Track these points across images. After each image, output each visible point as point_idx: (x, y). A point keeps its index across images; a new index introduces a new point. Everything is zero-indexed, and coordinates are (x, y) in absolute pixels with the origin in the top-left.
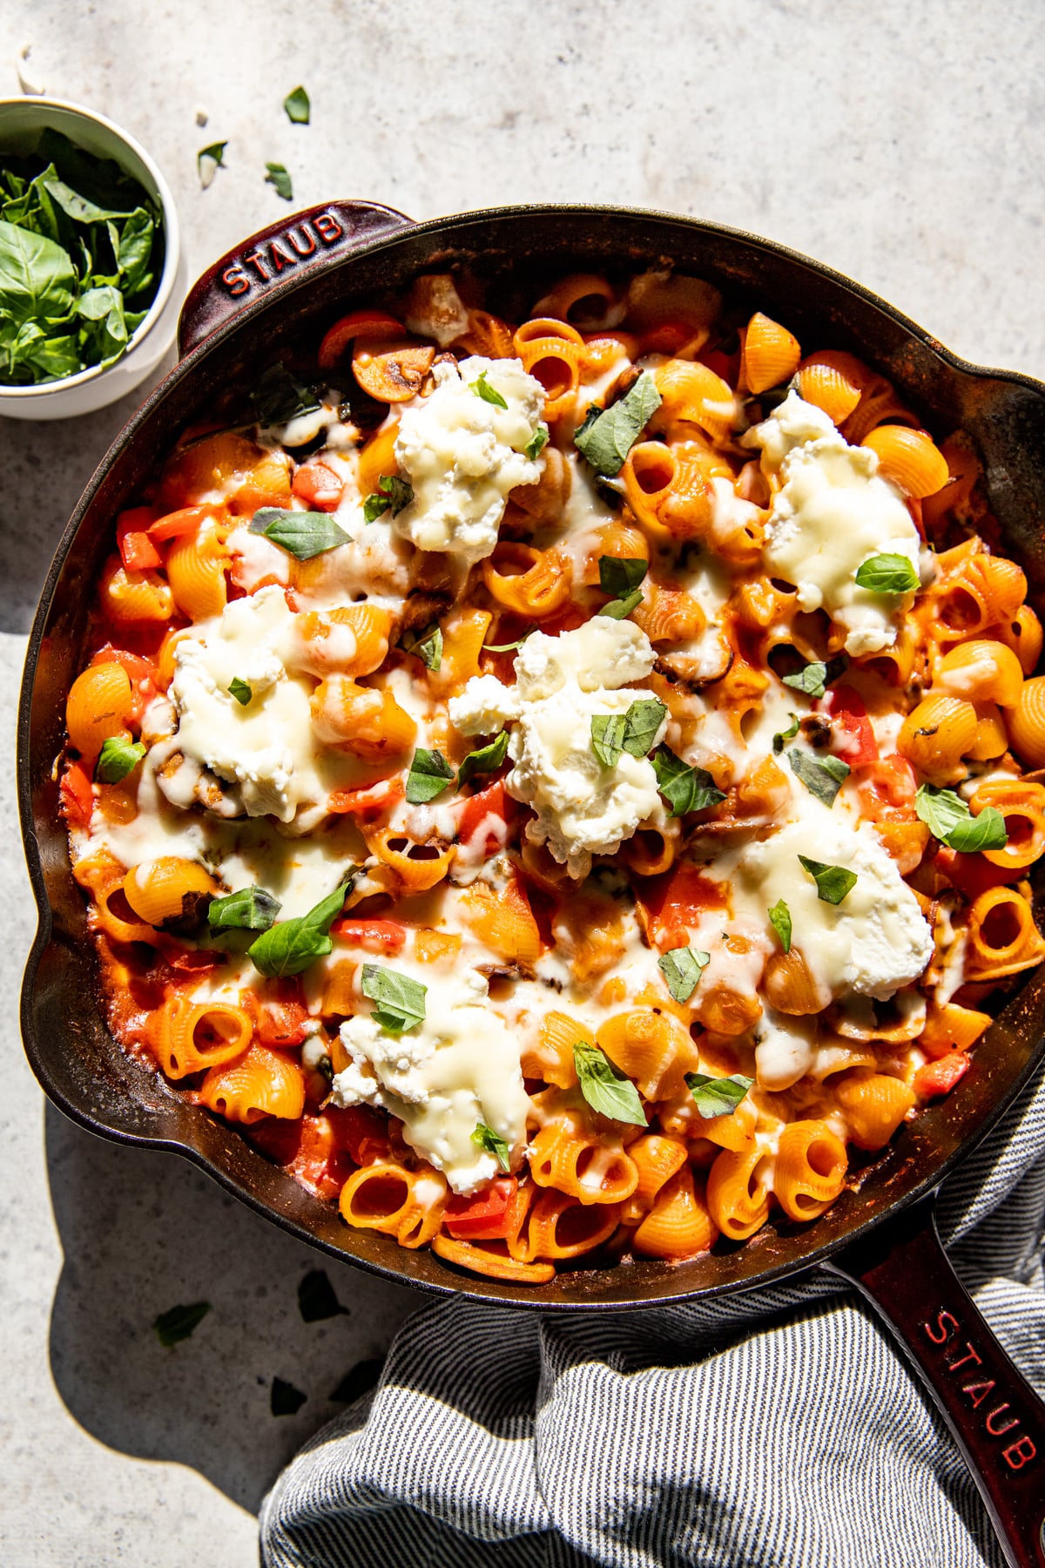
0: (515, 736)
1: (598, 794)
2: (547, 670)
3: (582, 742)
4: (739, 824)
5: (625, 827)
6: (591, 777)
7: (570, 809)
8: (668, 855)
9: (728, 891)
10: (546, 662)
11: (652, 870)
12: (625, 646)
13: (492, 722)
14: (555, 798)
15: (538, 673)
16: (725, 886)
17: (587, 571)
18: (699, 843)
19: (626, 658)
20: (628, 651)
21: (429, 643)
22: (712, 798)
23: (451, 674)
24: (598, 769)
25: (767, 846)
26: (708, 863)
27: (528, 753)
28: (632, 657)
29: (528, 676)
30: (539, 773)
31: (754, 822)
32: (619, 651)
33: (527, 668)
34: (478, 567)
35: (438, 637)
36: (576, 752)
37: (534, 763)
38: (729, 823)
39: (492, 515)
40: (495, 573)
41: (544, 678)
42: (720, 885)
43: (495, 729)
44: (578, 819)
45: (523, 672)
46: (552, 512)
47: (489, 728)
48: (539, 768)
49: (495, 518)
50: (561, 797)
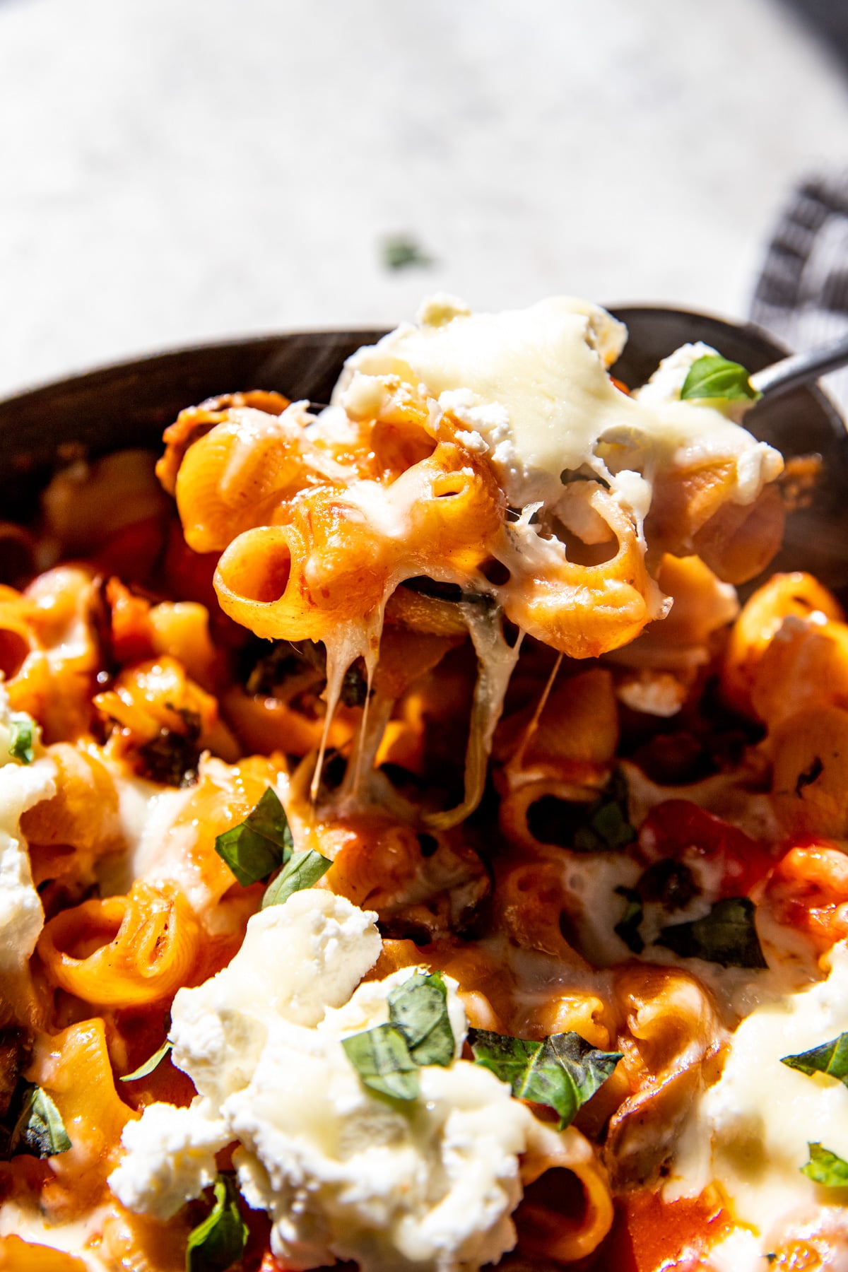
0: (245, 1172)
1: (427, 1158)
2: (228, 1031)
3: (349, 1096)
4: (668, 1077)
5: (502, 1183)
6: (397, 1139)
7: (399, 1212)
8: (599, 1195)
9: (722, 1198)
10: (216, 1021)
11: (591, 1241)
12: (319, 928)
13: (195, 1170)
14: (364, 1208)
15: (216, 1044)
16: (713, 1194)
17: (207, 878)
18: (630, 1147)
19: (333, 943)
20: (329, 930)
21: (34, 1117)
22: (601, 1068)
23: (90, 1143)
24: (400, 1120)
25: (729, 1082)
26: (665, 1173)
27: (278, 1168)
28: (339, 935)
29: (204, 1062)
30: (313, 1186)
31: (685, 1059)
32: (317, 939)
33: (198, 1050)
34: (38, 963)
35: (43, 1101)
36: (349, 1118)
37: (297, 1176)
38: (649, 1090)
39: (11, 868)
40: (66, 961)
41: (231, 1049)
42: (703, 1195)
43: (205, 1178)
44: (420, 1219)
45: (195, 1062)
47: (195, 1181)
48: (308, 1177)
49: (18, 868)
50: (373, 1199)
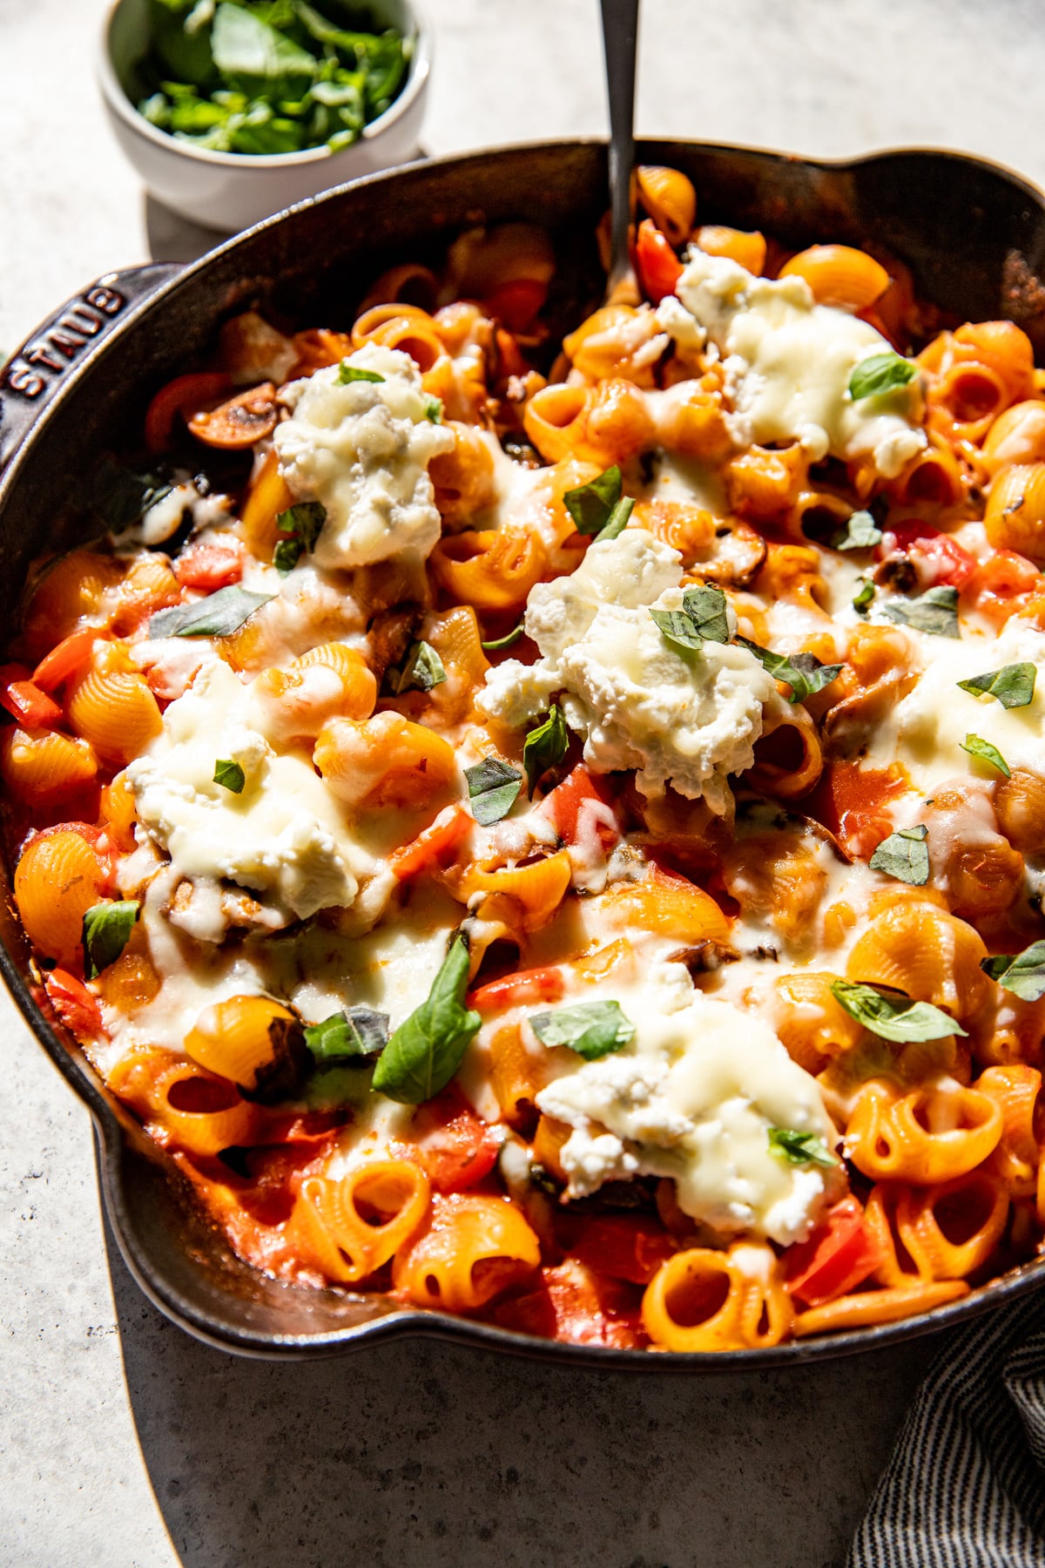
0: (569, 707)
1: (701, 694)
2: (568, 611)
3: (651, 646)
4: (872, 689)
5: (750, 715)
6: (682, 681)
7: (678, 723)
8: (814, 746)
9: (902, 773)
10: (561, 602)
11: (804, 778)
12: (641, 554)
13: (536, 699)
14: (654, 713)
15: (560, 617)
16: (895, 769)
17: (556, 525)
18: (840, 731)
19: (649, 565)
20: (648, 556)
21: (419, 663)
22: (827, 675)
23: (460, 680)
24: (685, 668)
25: (917, 694)
26: (863, 753)
27: (597, 688)
28: (654, 560)
29: (550, 630)
30: (622, 699)
31: (890, 677)
32: (637, 561)
33: (546, 620)
34: (431, 565)
35: (427, 650)
36: (651, 662)
37: (611, 693)
38: (861, 694)
39: (422, 491)
40: (454, 563)
41: (569, 623)
42: (889, 771)
43: (542, 705)
44: (692, 731)
45: (542, 630)
46: (482, 489)
47: (535, 706)
48: (618, 693)
50: (660, 709)
